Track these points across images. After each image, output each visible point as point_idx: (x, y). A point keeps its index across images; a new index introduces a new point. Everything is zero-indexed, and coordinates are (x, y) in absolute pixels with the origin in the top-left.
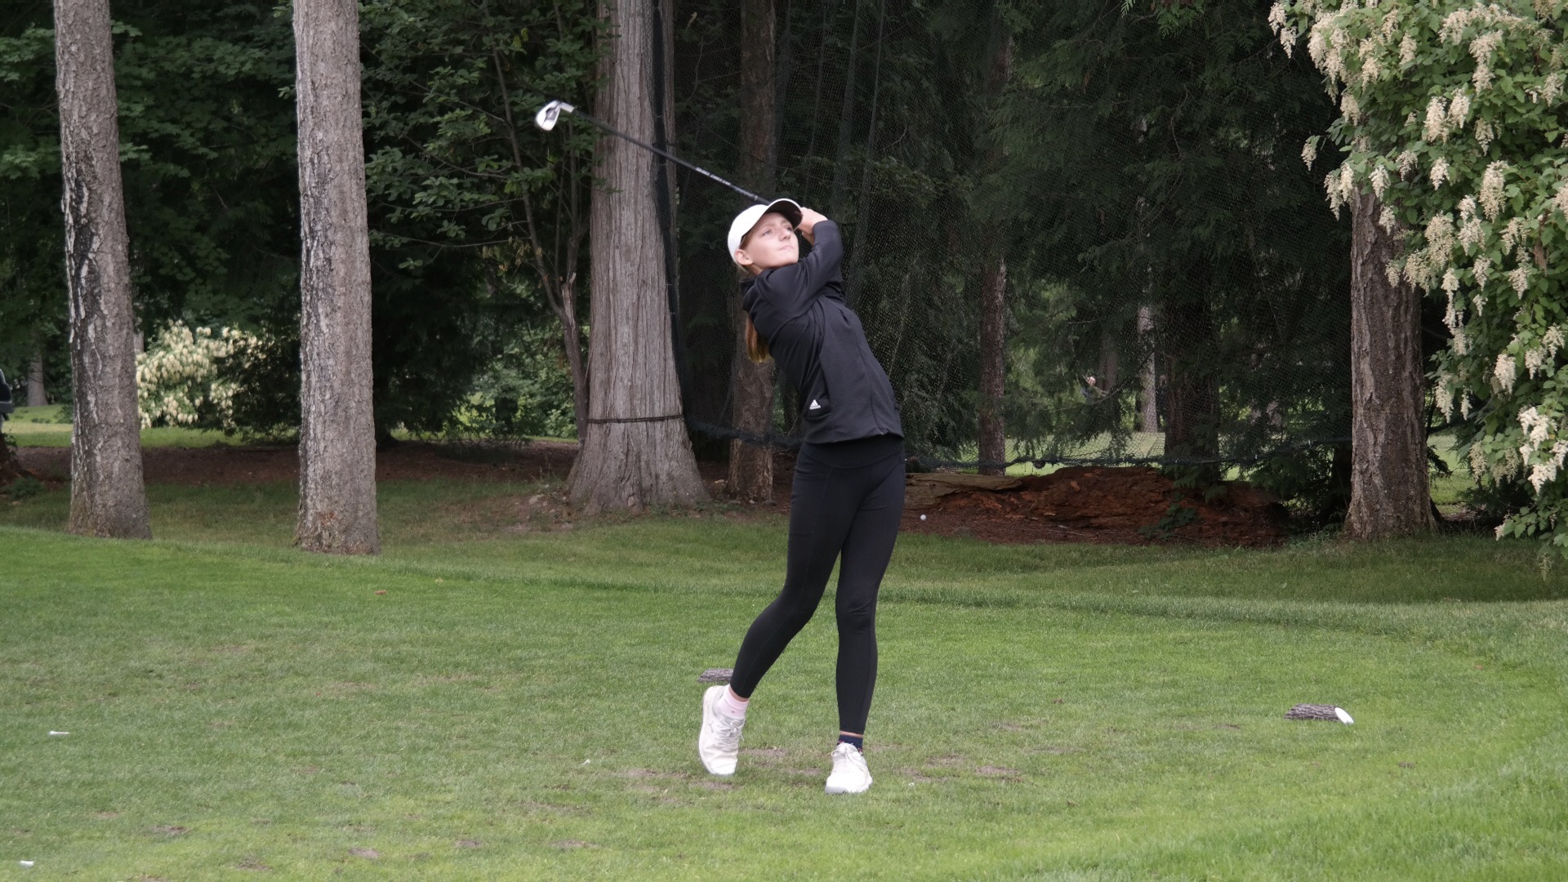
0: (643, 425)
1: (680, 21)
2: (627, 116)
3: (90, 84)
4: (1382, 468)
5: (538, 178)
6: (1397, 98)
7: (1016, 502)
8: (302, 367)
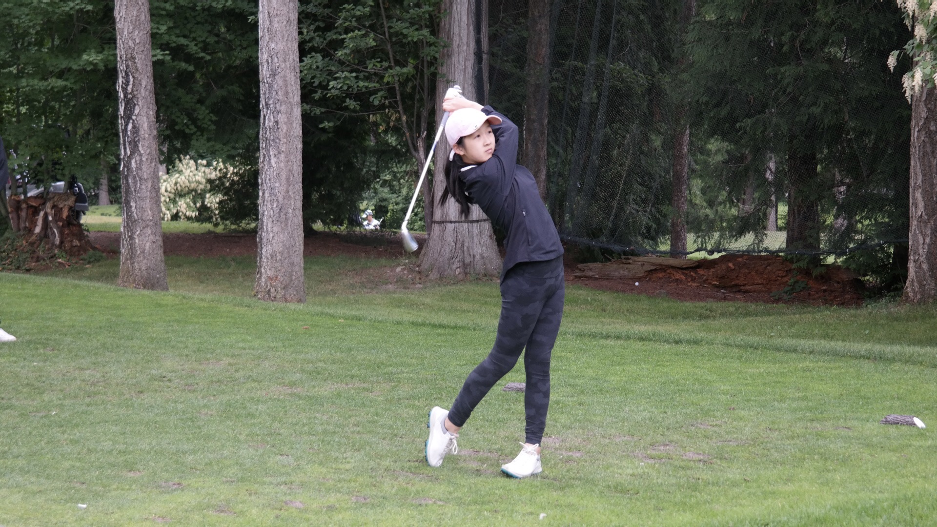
0: (466, 225)
2: (460, 35)
3: (135, 13)
4: (928, 259)
5: (404, 73)
7: (694, 275)
8: (260, 187)
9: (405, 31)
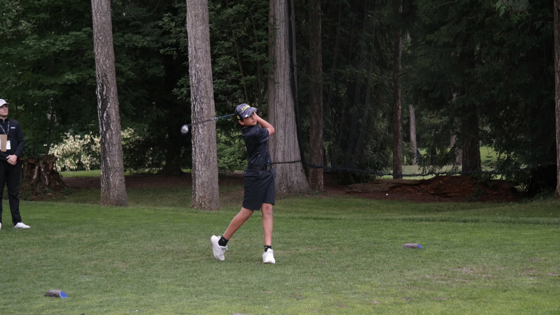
0: (288, 164)
2: (280, 57)
3: (106, 50)
5: (252, 79)
7: (419, 188)
8: (193, 146)
9: (252, 55)
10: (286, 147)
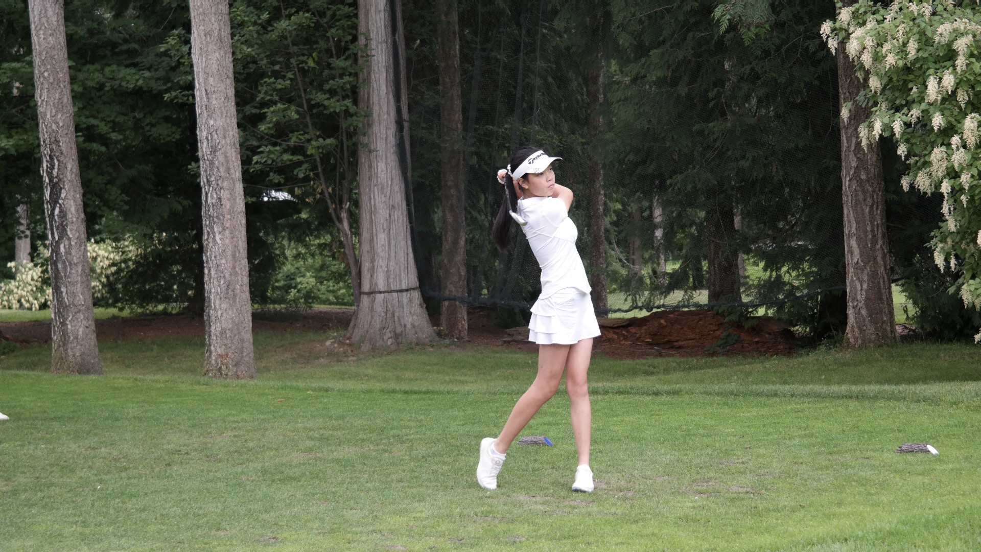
0: (395, 295)
1: (408, 46)
3: (57, 96)
4: (866, 305)
5: (327, 145)
6: (905, 77)
7: (626, 334)
8: (205, 265)
9: (326, 103)
10: (392, 263)
